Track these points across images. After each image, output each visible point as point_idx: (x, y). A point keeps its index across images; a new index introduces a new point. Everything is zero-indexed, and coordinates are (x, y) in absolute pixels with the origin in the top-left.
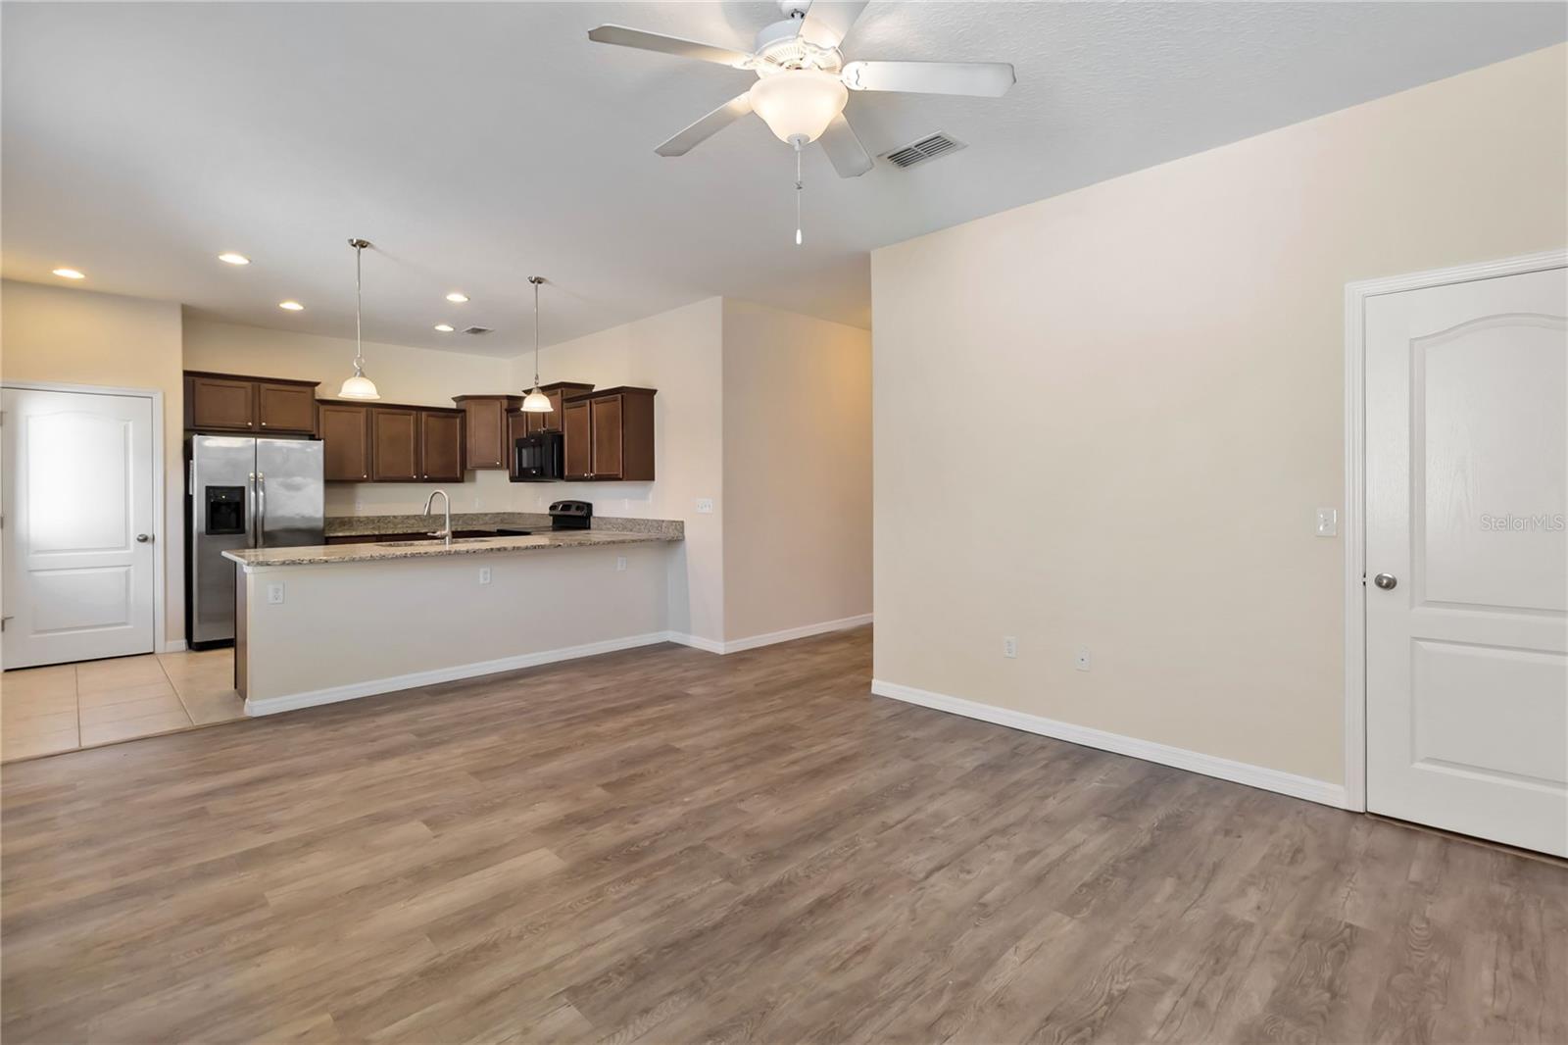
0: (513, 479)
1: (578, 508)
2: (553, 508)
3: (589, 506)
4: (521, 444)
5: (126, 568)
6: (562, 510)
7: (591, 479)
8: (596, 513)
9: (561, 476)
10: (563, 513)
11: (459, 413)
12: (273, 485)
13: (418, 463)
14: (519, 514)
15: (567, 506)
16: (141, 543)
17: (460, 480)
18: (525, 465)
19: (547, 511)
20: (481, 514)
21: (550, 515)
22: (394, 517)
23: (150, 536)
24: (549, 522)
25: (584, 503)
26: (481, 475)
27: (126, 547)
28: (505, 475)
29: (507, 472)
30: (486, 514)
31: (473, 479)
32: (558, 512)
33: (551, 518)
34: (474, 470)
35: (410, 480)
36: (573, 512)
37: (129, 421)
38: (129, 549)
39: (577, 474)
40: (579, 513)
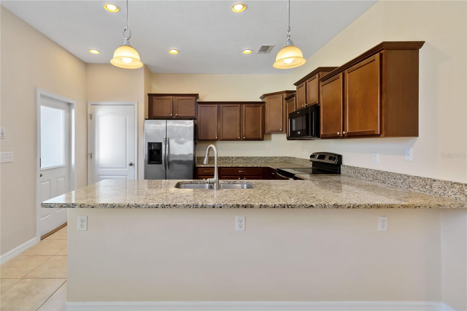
0: (289, 138)
1: (330, 158)
2: (312, 156)
3: (340, 157)
4: (292, 116)
5: (126, 176)
6: (318, 158)
7: (343, 137)
8: (345, 162)
9: (317, 135)
10: (318, 160)
11: (261, 104)
12: (172, 142)
13: (240, 131)
14: (294, 158)
15: (322, 156)
16: (130, 166)
17: (262, 139)
18: (294, 129)
19: (309, 158)
20: (274, 157)
21: (311, 161)
22: (232, 157)
23: (133, 163)
24: (310, 165)
25: (335, 155)
26: (274, 137)
27: (126, 168)
28: (284, 136)
29: (286, 135)
30: (276, 157)
31: (270, 139)
32: (316, 159)
33: (312, 162)
34: (270, 134)
35: (237, 140)
36: (326, 160)
37: (127, 115)
38: (127, 168)
39: (331, 132)
40: (331, 162)
